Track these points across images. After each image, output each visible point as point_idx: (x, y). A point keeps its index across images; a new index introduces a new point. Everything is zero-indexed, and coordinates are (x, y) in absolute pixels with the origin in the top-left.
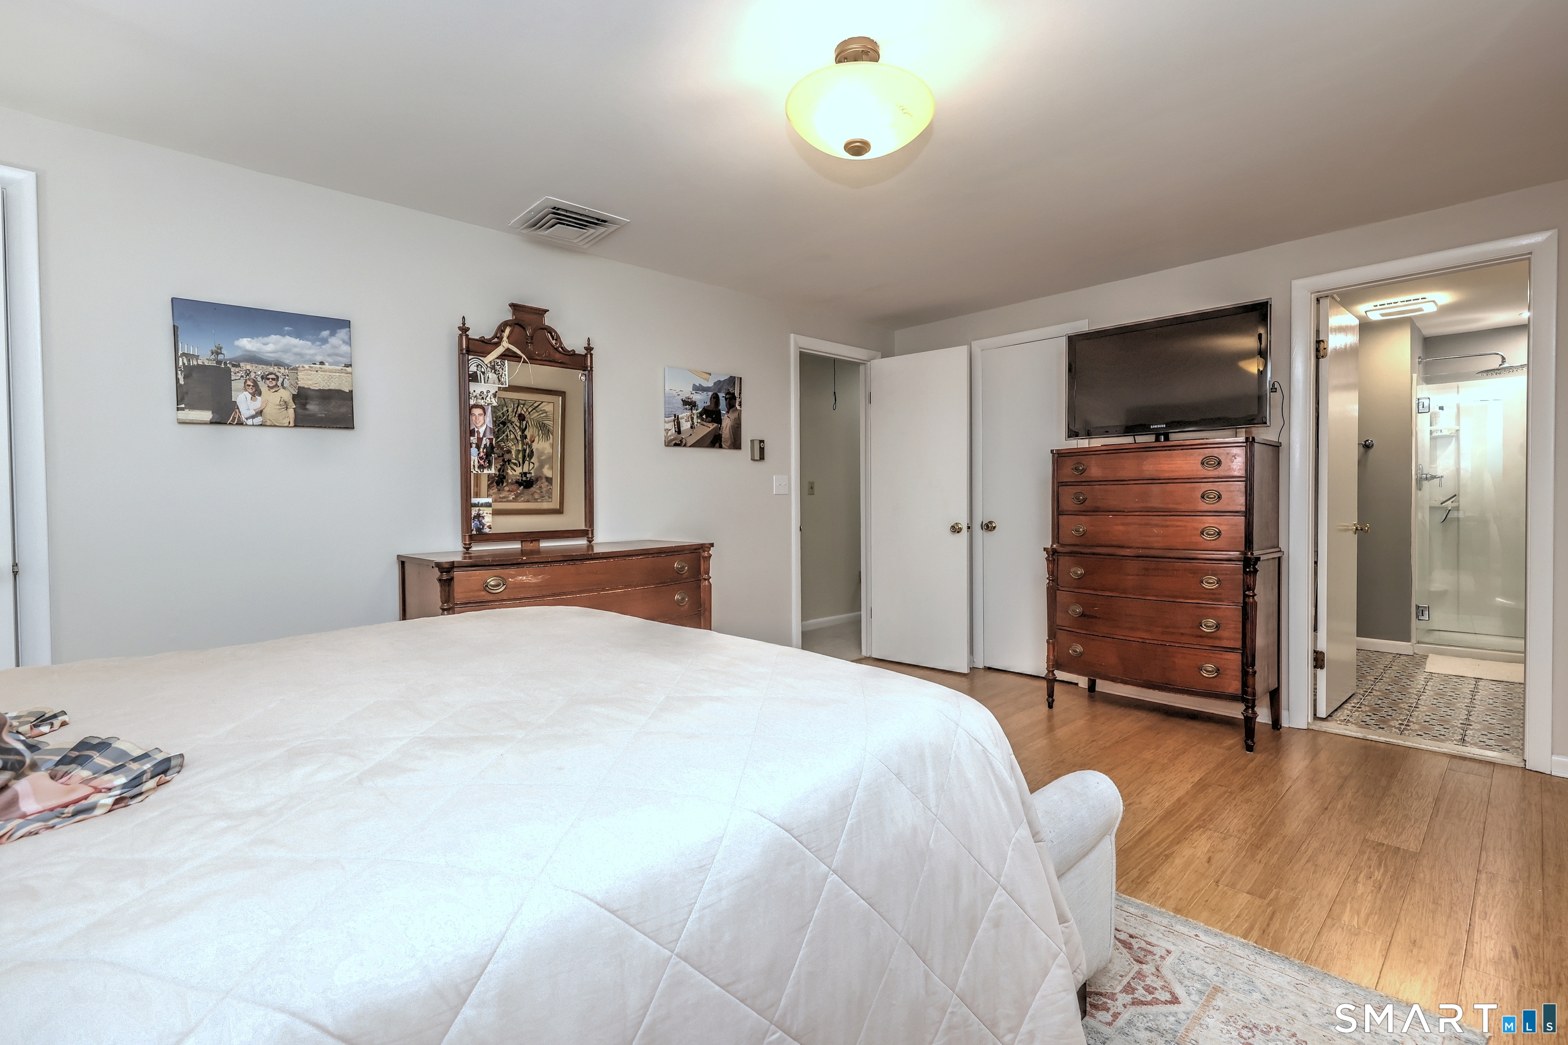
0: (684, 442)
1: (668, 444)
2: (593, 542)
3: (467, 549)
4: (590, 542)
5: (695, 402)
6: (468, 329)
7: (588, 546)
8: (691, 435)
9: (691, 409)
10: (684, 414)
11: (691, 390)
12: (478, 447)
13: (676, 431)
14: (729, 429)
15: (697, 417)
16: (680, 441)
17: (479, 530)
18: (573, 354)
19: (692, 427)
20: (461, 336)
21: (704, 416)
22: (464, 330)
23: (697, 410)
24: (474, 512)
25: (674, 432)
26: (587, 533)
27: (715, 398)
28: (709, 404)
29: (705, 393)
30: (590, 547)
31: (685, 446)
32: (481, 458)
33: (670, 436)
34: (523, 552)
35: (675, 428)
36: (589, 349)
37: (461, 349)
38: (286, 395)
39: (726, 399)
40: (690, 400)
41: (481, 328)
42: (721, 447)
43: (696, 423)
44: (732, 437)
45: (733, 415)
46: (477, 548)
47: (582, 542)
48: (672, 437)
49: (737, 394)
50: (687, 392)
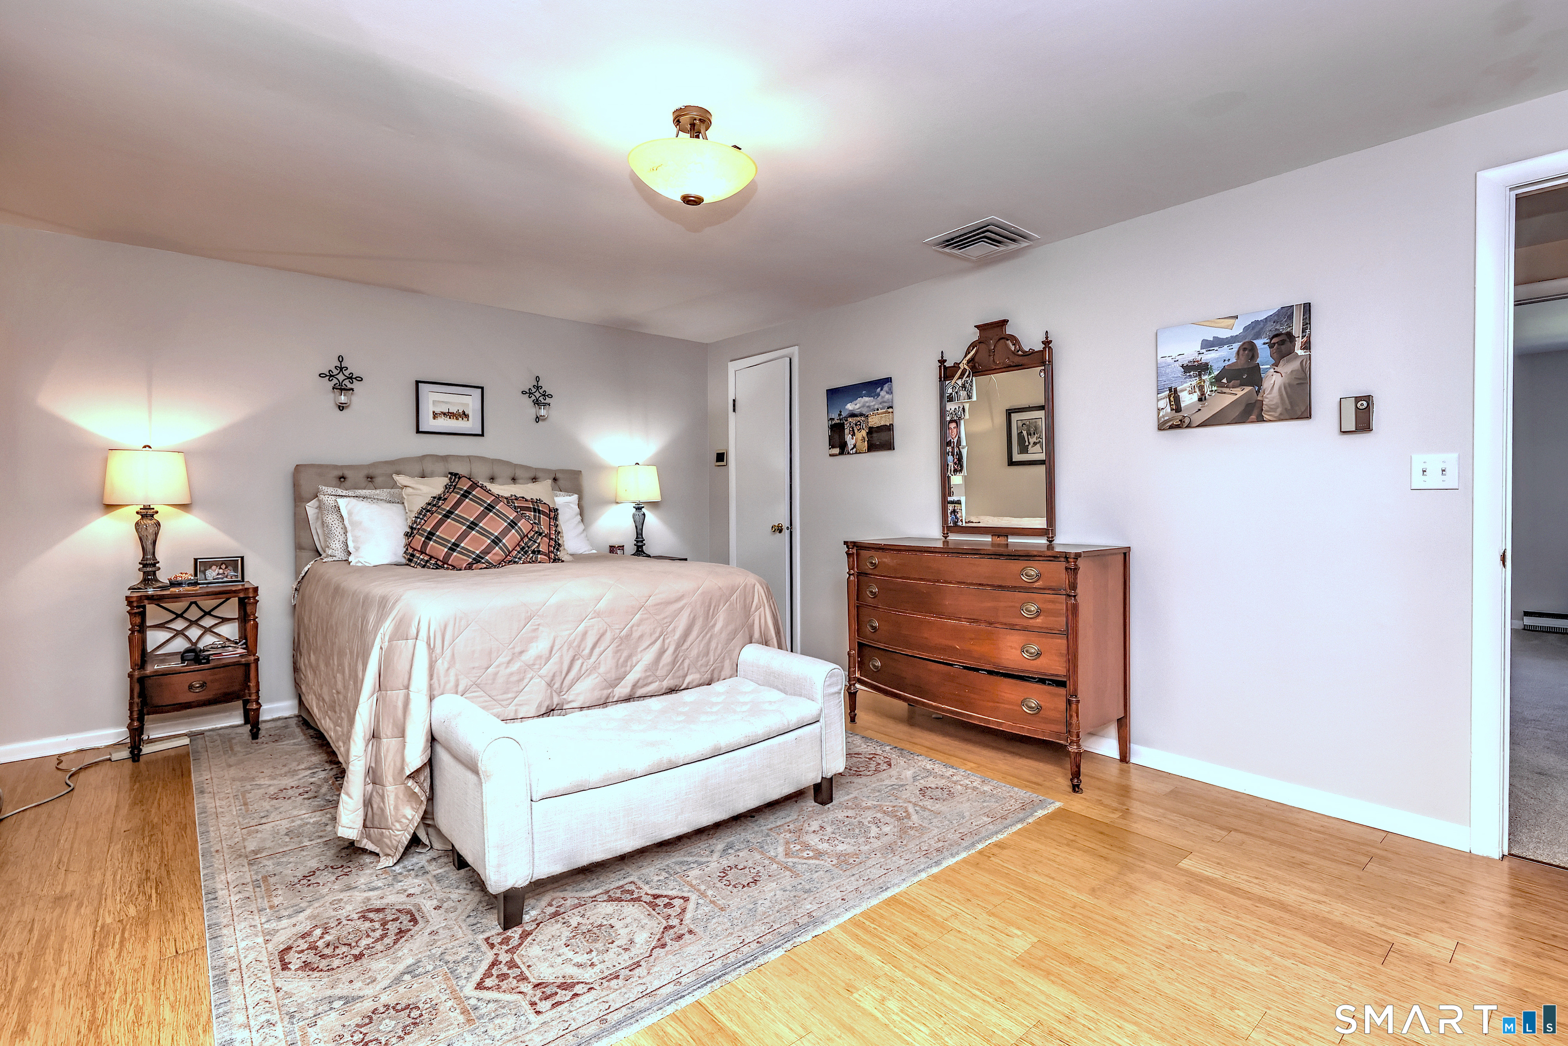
0: (1187, 421)
1: (1162, 427)
2: (1054, 542)
3: (946, 537)
4: (1051, 542)
5: (1207, 364)
6: (945, 361)
7: (1048, 546)
8: (1200, 410)
9: (1200, 375)
10: (1185, 385)
11: (1199, 349)
12: (953, 455)
13: (1172, 410)
14: (1280, 389)
15: (1212, 384)
16: (1181, 421)
17: (955, 523)
18: (1032, 353)
19: (1200, 400)
20: (940, 367)
21: (1225, 381)
22: (942, 361)
23: (1210, 374)
24: (951, 507)
25: (1169, 410)
26: (1049, 532)
27: (1249, 350)
28: (1234, 360)
29: (1226, 346)
30: (1050, 546)
31: (1188, 426)
32: (955, 463)
33: (1163, 416)
34: (993, 545)
35: (1171, 405)
36: (1047, 343)
37: (940, 378)
38: (864, 433)
39: (1271, 346)
40: (1196, 363)
41: (956, 355)
42: (1261, 419)
43: (1209, 393)
44: (1287, 401)
45: (1288, 368)
46: (953, 537)
47: (1043, 541)
48: (1166, 418)
49: (1297, 330)
50: (1190, 351)
